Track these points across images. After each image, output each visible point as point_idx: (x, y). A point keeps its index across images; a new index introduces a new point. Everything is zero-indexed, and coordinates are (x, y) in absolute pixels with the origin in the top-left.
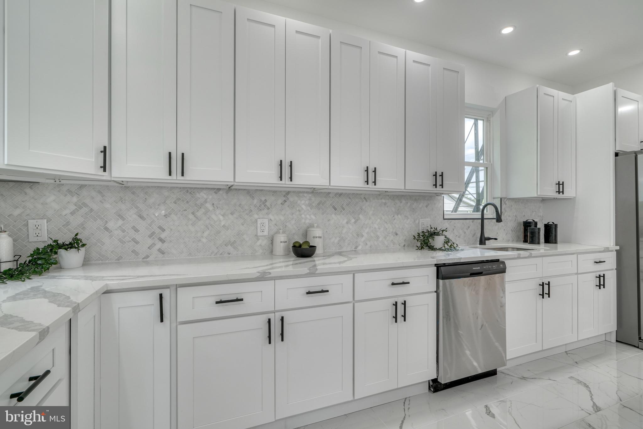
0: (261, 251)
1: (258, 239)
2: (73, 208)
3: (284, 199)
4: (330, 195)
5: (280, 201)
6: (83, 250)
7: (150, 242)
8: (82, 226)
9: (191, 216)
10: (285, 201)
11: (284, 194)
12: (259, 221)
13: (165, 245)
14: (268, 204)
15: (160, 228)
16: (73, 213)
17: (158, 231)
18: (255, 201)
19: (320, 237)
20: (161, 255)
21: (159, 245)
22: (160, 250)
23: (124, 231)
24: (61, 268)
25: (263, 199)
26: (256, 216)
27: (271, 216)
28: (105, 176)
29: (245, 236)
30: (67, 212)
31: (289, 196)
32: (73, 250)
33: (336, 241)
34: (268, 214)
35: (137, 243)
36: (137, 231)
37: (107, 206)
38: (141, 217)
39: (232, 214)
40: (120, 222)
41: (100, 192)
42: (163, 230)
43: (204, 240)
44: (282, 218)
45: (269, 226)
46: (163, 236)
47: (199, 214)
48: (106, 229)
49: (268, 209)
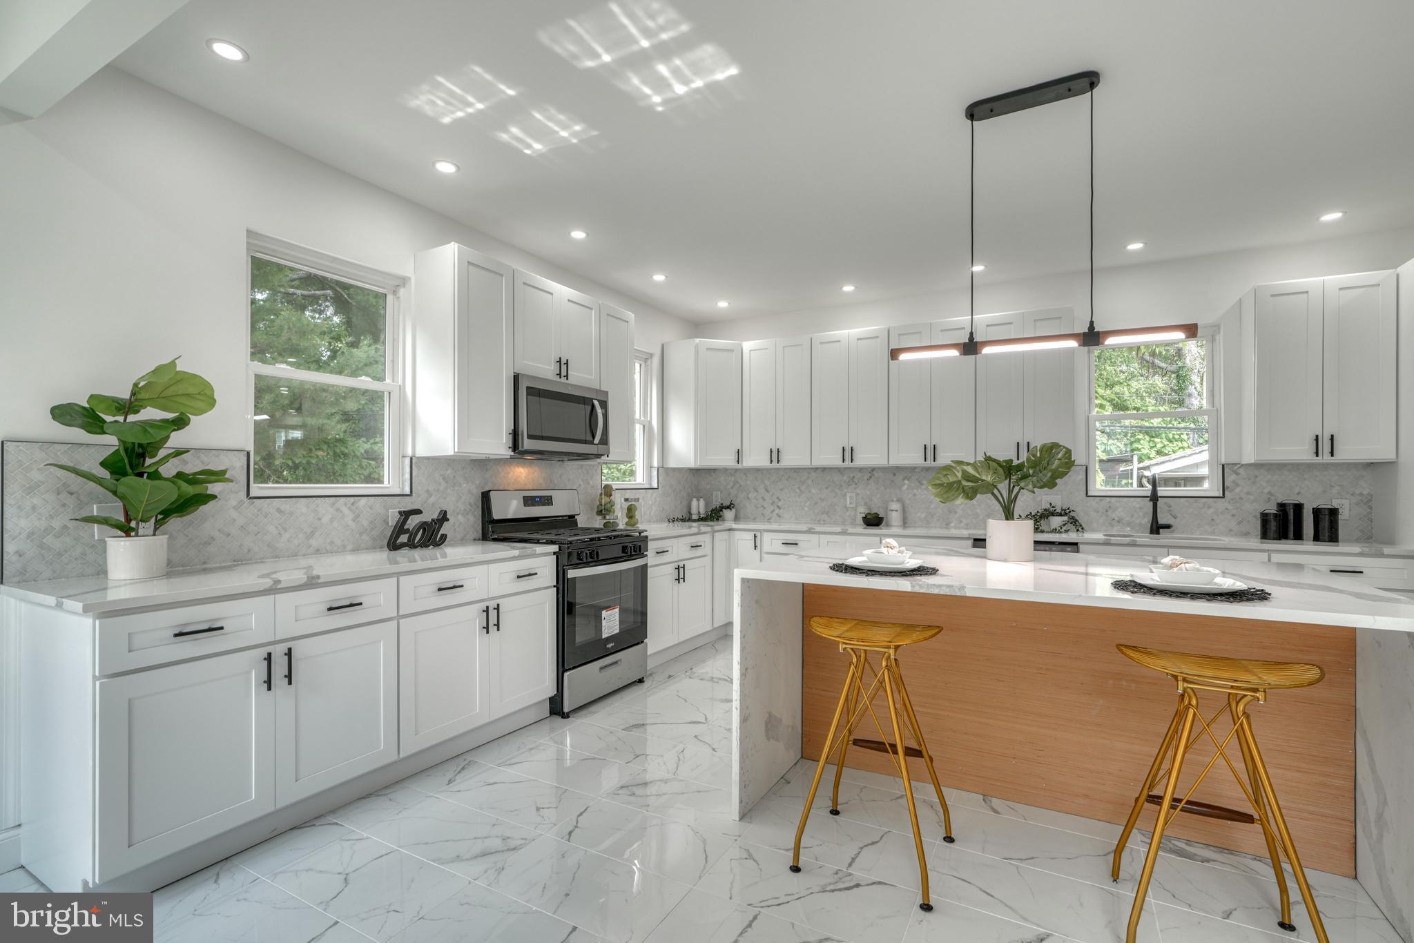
0: (850, 521)
1: (847, 510)
2: (732, 484)
3: (870, 475)
4: (916, 470)
5: (866, 478)
6: (734, 510)
7: (772, 508)
8: (736, 496)
9: (797, 490)
10: (871, 477)
11: (870, 470)
12: (848, 495)
13: (781, 511)
14: (856, 480)
15: (778, 498)
16: (732, 488)
17: (776, 500)
18: (845, 478)
19: (897, 511)
20: (778, 518)
21: (777, 511)
22: (777, 514)
23: (757, 500)
24: (724, 520)
25: (851, 476)
26: (846, 490)
27: (858, 491)
28: (739, 466)
29: (836, 507)
30: (729, 487)
31: (874, 473)
32: (729, 510)
33: (923, 516)
34: (855, 488)
35: (764, 508)
36: (764, 500)
37: (749, 482)
38: (767, 491)
39: (827, 488)
40: (756, 493)
41: (745, 474)
42: (780, 500)
43: (806, 509)
44: (868, 492)
45: (857, 499)
46: (780, 504)
47: (803, 488)
48: (748, 498)
49: (856, 484)
